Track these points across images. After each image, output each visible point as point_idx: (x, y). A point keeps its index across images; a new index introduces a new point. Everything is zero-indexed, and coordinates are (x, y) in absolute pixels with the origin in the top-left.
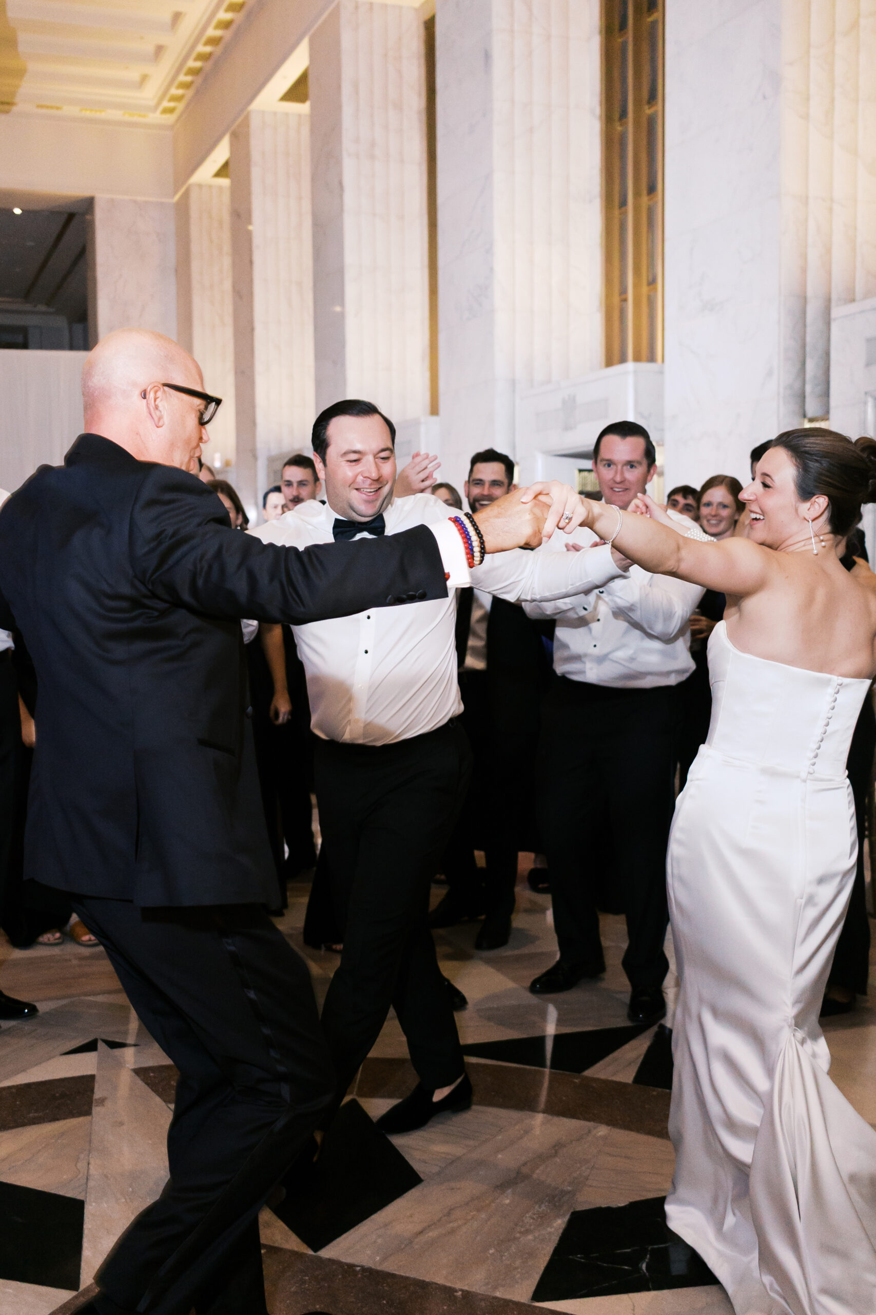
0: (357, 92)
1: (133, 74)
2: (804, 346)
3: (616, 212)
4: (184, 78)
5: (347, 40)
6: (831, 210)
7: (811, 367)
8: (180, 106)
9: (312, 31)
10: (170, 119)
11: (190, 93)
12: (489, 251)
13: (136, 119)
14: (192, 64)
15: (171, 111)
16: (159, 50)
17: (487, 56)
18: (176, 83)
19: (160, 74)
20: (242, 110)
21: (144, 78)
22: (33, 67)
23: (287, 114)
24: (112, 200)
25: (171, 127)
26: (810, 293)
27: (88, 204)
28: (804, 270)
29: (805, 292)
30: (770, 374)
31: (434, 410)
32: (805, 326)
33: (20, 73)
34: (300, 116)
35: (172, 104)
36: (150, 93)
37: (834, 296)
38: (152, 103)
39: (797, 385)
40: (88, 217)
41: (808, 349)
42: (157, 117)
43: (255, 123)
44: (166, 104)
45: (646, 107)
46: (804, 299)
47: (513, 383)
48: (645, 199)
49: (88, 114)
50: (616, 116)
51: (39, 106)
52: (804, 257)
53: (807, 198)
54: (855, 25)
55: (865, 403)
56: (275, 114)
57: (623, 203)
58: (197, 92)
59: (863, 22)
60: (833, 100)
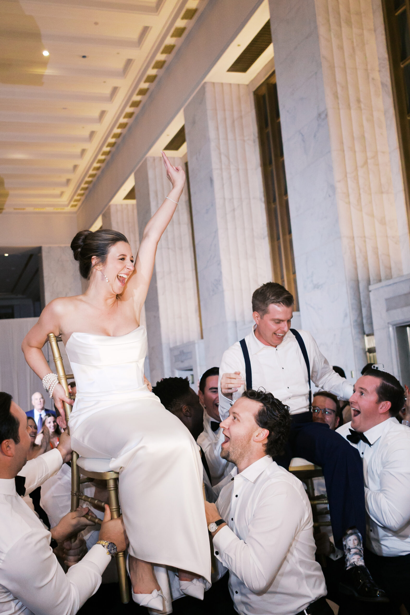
0: (157, 196)
1: (57, 191)
2: (360, 302)
3: (276, 243)
4: (80, 192)
5: (150, 174)
6: (365, 241)
7: (364, 311)
8: (79, 204)
9: (135, 171)
10: (75, 209)
11: (83, 198)
12: (219, 264)
13: (59, 210)
14: (83, 186)
15: (75, 206)
16: (68, 181)
17: (211, 180)
18: (77, 194)
19: (69, 191)
20: (106, 205)
21: (62, 193)
22: (11, 192)
23: (127, 205)
24: (50, 248)
25: (75, 213)
26: (360, 279)
27: (39, 249)
28: (356, 269)
29: (357, 277)
30: (346, 316)
31: (202, 338)
32: (359, 293)
33: (6, 195)
34: (133, 205)
35: (75, 203)
36: (65, 199)
37: (371, 279)
38: (67, 203)
39: (359, 320)
40: (39, 255)
41: (362, 303)
42: (68, 209)
43: (113, 210)
44: (72, 203)
45: (284, 196)
46: (358, 282)
47: (235, 323)
48: (288, 236)
49: (37, 210)
50: (272, 200)
51: (14, 209)
52: (355, 263)
53: (353, 238)
54: (366, 163)
55: (389, 328)
56: (122, 205)
57: (278, 239)
58: (86, 197)
59: (369, 161)
60: (360, 195)
